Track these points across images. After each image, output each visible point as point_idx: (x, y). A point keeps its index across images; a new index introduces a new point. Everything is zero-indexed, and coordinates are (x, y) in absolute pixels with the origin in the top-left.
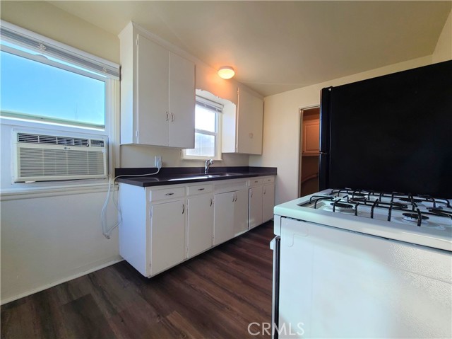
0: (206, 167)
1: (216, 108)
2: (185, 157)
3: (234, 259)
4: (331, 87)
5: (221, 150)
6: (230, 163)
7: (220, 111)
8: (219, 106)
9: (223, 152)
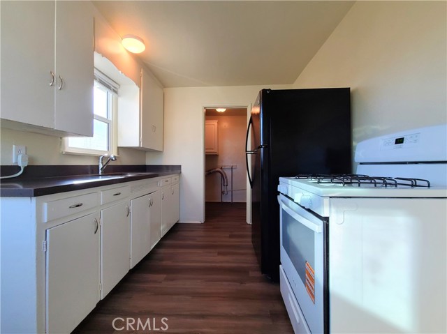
0: (101, 166)
1: (112, 87)
2: (67, 150)
3: (165, 276)
4: (269, 90)
5: (117, 144)
6: (126, 161)
7: (116, 92)
8: (115, 85)
9: (119, 146)
